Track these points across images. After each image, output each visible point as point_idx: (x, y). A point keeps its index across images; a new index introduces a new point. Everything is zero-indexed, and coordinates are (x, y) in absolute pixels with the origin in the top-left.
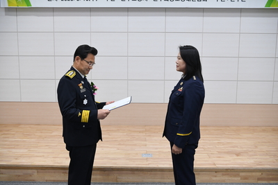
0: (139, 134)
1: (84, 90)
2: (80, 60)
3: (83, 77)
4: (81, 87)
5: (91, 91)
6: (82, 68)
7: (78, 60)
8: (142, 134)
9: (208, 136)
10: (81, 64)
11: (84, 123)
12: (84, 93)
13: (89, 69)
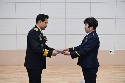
0: (75, 70)
2: (41, 22)
8: (76, 70)
9: (121, 71)
10: (43, 24)
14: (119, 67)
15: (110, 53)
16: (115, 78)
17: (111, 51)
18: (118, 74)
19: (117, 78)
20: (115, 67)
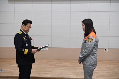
1: (26, 40)
2: (24, 26)
3: (26, 34)
4: (25, 38)
5: (29, 40)
6: (26, 30)
7: (23, 26)
9: (114, 65)
11: (26, 55)
12: (26, 41)
13: (28, 30)
14: (112, 62)
15: (105, 51)
16: (109, 71)
17: (106, 50)
18: (111, 68)
19: (111, 71)
20: (108, 62)
